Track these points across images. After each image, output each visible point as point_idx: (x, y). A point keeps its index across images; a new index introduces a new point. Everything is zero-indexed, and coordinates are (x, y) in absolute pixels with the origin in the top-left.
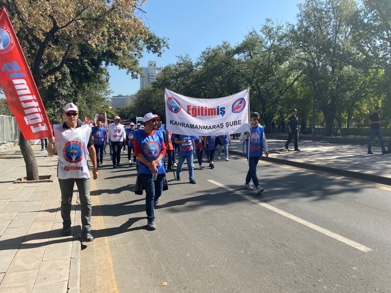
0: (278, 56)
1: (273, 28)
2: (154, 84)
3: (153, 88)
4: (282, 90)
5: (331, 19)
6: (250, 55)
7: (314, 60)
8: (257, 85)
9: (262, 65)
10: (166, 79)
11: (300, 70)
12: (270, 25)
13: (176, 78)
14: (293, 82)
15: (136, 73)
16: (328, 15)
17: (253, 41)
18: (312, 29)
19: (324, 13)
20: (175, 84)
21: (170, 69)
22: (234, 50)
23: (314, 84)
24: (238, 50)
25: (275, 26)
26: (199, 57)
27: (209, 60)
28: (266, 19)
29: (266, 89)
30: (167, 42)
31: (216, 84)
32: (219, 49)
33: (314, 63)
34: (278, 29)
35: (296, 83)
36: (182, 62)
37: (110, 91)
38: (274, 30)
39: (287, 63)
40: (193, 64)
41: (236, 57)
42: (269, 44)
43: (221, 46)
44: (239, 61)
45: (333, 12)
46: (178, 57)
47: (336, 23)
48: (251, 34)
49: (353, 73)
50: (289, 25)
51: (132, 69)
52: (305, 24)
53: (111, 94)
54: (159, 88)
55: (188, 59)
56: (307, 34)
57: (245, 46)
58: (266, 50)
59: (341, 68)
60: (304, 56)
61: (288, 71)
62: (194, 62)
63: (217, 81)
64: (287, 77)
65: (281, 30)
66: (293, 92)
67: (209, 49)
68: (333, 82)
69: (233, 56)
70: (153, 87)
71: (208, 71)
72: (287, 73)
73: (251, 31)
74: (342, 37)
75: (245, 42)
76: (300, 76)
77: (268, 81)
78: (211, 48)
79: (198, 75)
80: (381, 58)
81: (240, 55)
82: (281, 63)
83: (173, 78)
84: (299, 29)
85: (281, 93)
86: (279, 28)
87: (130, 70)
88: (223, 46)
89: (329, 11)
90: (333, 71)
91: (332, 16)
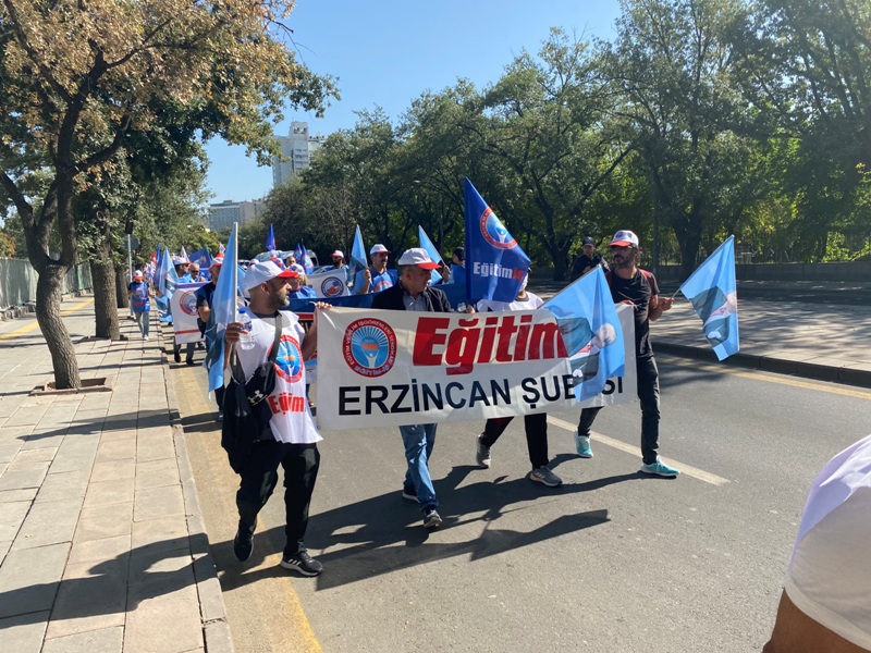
0: (579, 110)
1: (565, 49)
2: (307, 176)
3: (305, 185)
4: (589, 185)
5: (689, 29)
6: (518, 110)
7: (655, 120)
8: (534, 175)
9: (544, 130)
10: (332, 164)
11: (626, 140)
12: (559, 41)
13: (355, 160)
14: (613, 168)
15: (267, 153)
16: (682, 20)
17: (523, 79)
18: (649, 51)
19: (673, 16)
20: (354, 176)
21: (341, 141)
22: (482, 98)
23: (656, 170)
24: (492, 99)
25: (570, 44)
26: (406, 113)
27: (427, 120)
28: (552, 29)
29: (554, 184)
30: (336, 86)
31: (445, 173)
32: (450, 97)
33: (655, 125)
34: (577, 50)
35: (618, 169)
36: (367, 124)
37: (207, 193)
38: (570, 52)
39: (598, 127)
40: (393, 130)
41: (488, 113)
42: (558, 84)
43: (453, 90)
44: (494, 124)
45: (693, 14)
46: (360, 114)
47: (700, 38)
48: (518, 61)
49: (736, 147)
50: (600, 43)
51: (259, 145)
52: (634, 40)
53: (209, 199)
54: (318, 184)
55: (380, 119)
56: (639, 63)
57: (506, 90)
58: (552, 96)
59: (711, 137)
60: (633, 111)
61: (601, 143)
62: (395, 125)
63: (447, 167)
64: (598, 155)
65: (584, 54)
66: (613, 189)
67: (428, 96)
68: (696, 167)
69: (480, 111)
70: (304, 181)
71: (426, 146)
72: (596, 148)
73: (519, 55)
74: (712, 68)
75: (506, 81)
76: (626, 153)
77: (558, 166)
78: (432, 93)
79: (403, 154)
80: (792, 115)
81: (497, 108)
82: (585, 126)
83: (349, 160)
84: (623, 51)
85: (586, 192)
86: (579, 49)
87: (255, 146)
88: (458, 90)
89: (684, 13)
90: (695, 143)
91: (692, 22)
